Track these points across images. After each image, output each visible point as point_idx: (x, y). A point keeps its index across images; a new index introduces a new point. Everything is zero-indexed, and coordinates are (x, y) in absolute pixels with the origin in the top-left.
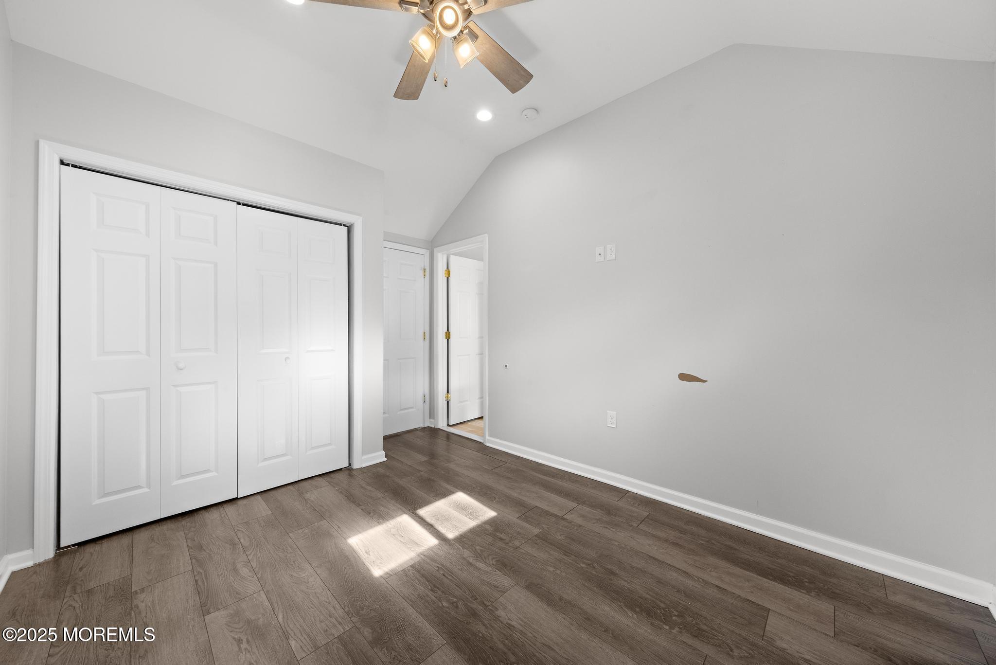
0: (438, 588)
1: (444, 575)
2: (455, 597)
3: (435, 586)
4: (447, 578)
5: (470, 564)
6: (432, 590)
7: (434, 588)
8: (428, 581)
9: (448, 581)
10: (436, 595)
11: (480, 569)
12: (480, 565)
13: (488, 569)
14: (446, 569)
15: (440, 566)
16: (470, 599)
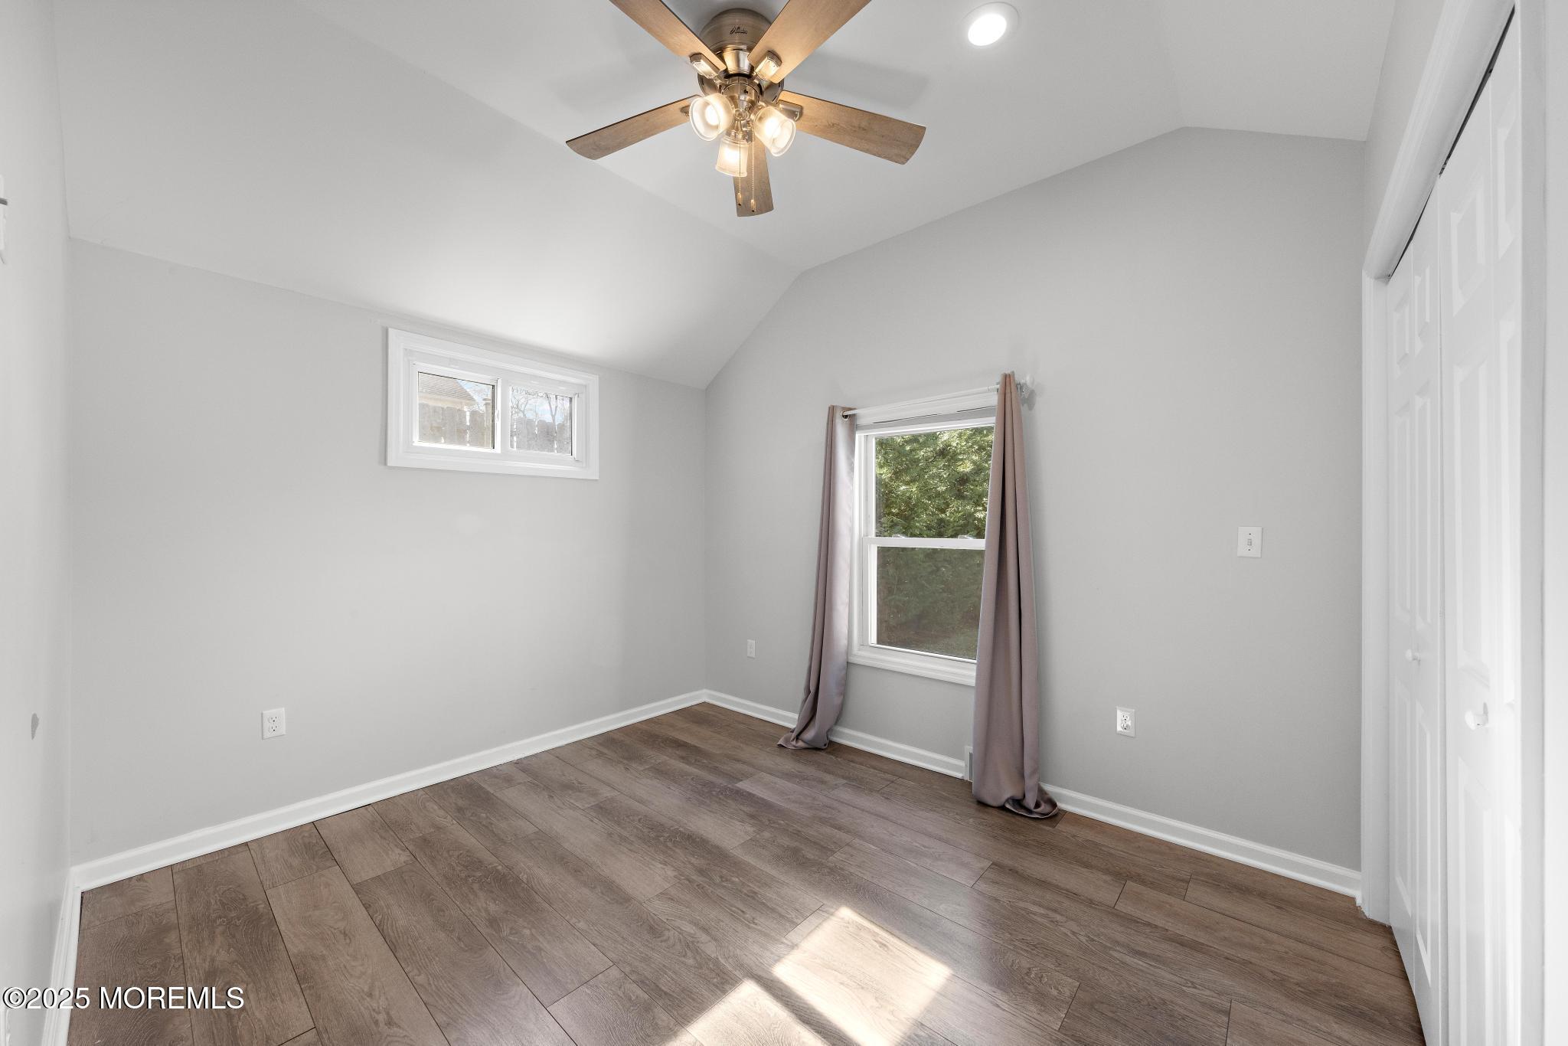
0: (748, 896)
1: (743, 912)
2: (724, 887)
3: (754, 898)
4: (738, 909)
5: (705, 930)
6: (755, 893)
7: (753, 895)
8: (764, 903)
9: (736, 904)
10: (748, 888)
11: (691, 922)
12: (689, 928)
13: (678, 923)
14: (742, 921)
15: (752, 925)
16: (705, 885)
